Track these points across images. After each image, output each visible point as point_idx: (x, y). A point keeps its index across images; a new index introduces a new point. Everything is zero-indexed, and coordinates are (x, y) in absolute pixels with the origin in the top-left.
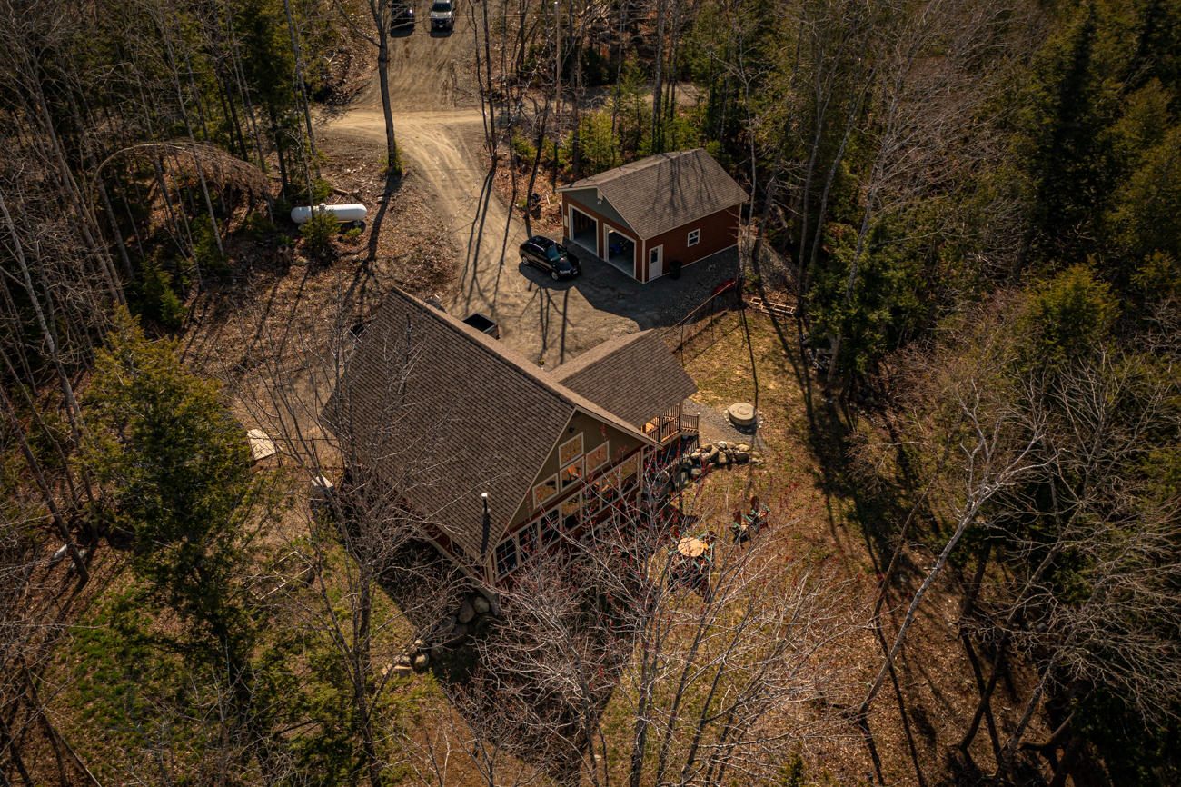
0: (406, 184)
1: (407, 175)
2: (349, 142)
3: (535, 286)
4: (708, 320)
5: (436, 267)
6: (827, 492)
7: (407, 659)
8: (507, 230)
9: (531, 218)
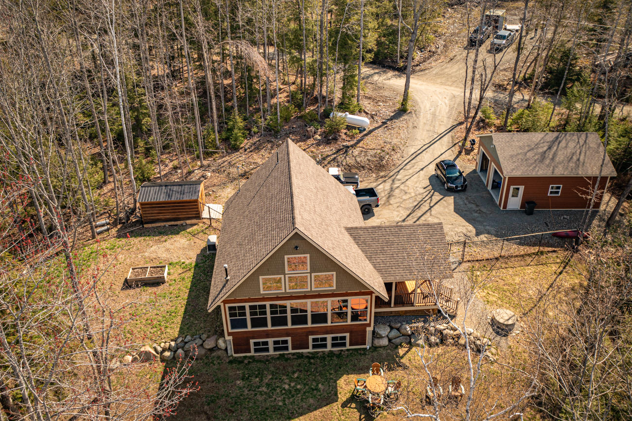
0: (405, 117)
1: (409, 113)
2: (394, 91)
3: (430, 187)
4: (536, 249)
5: (384, 162)
7: (159, 349)
8: (441, 154)
9: (463, 153)
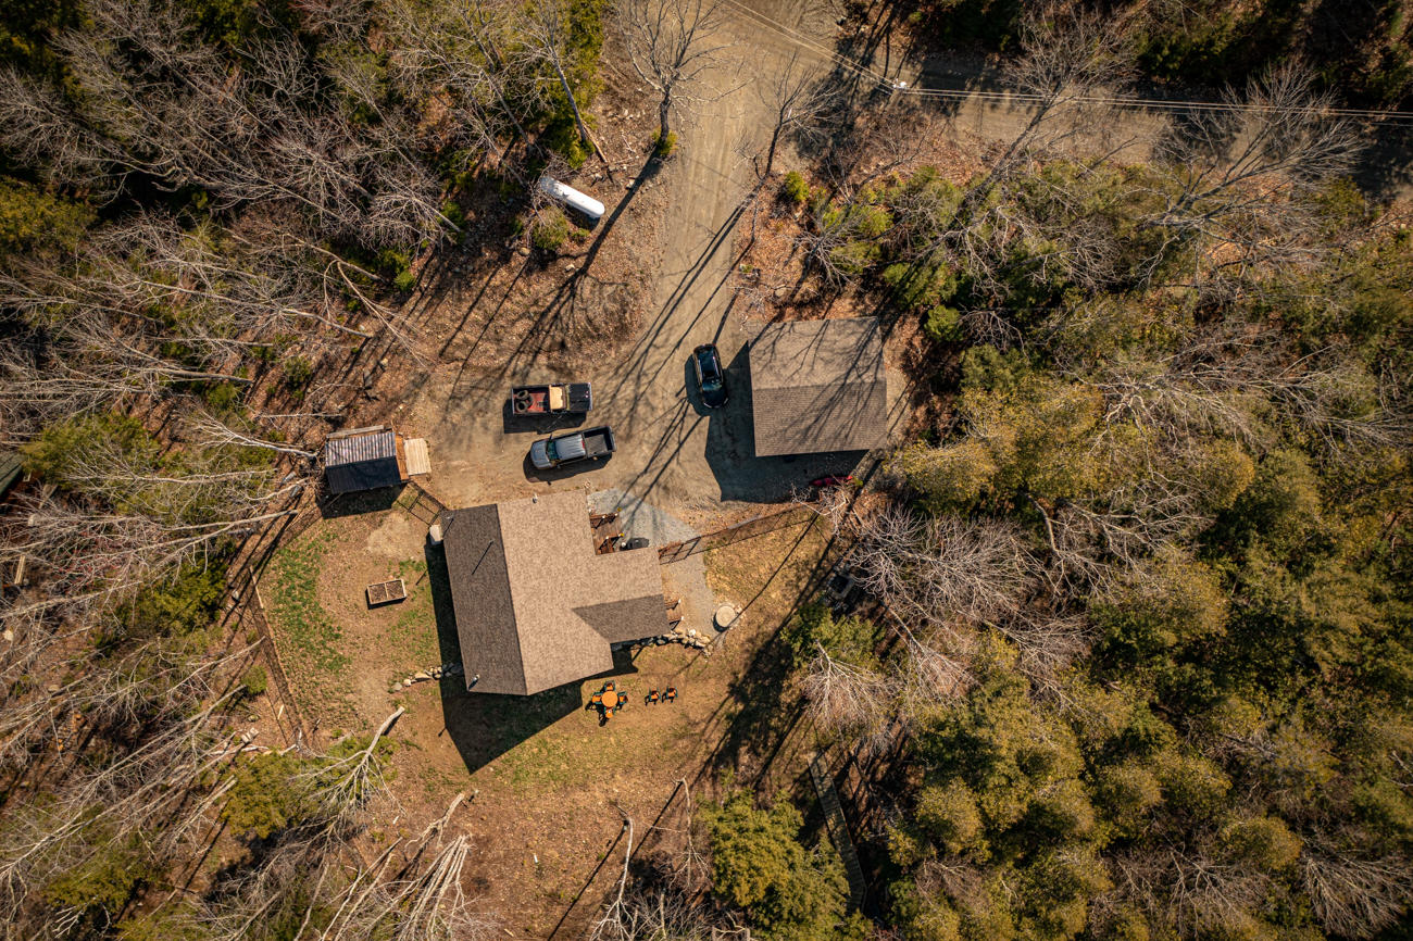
3: (684, 394)
5: (627, 315)
6: (731, 693)
7: (430, 673)
